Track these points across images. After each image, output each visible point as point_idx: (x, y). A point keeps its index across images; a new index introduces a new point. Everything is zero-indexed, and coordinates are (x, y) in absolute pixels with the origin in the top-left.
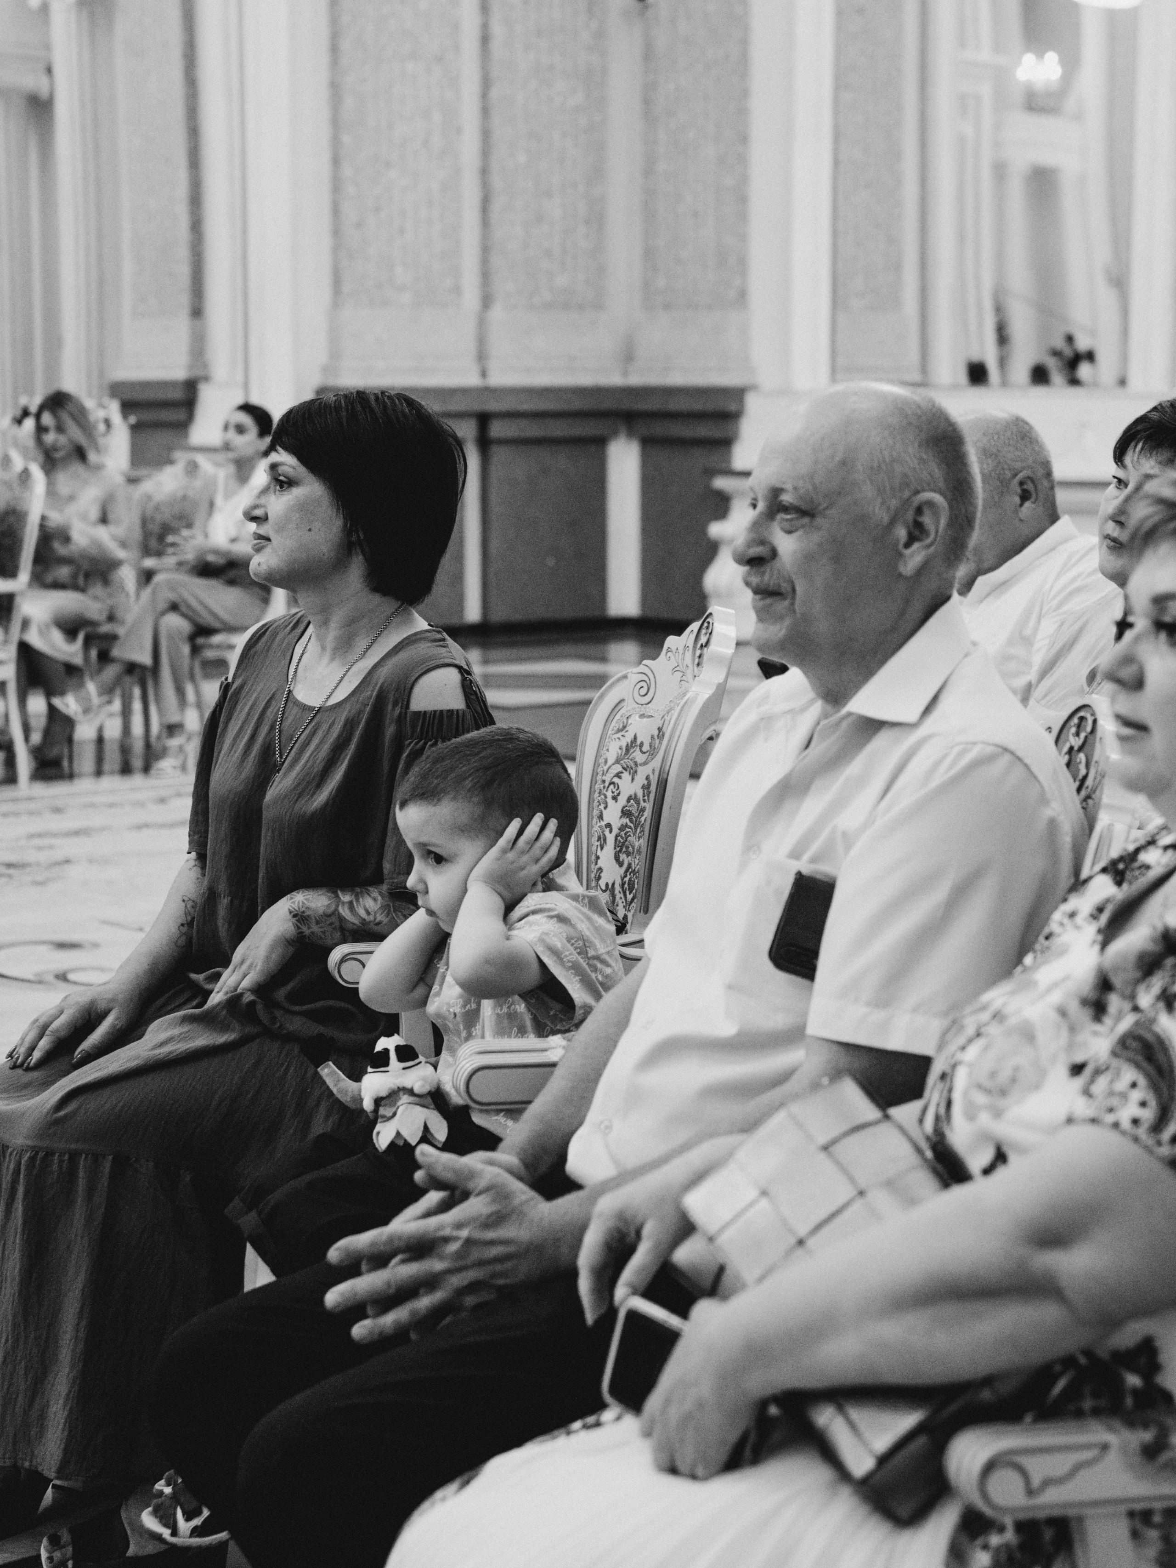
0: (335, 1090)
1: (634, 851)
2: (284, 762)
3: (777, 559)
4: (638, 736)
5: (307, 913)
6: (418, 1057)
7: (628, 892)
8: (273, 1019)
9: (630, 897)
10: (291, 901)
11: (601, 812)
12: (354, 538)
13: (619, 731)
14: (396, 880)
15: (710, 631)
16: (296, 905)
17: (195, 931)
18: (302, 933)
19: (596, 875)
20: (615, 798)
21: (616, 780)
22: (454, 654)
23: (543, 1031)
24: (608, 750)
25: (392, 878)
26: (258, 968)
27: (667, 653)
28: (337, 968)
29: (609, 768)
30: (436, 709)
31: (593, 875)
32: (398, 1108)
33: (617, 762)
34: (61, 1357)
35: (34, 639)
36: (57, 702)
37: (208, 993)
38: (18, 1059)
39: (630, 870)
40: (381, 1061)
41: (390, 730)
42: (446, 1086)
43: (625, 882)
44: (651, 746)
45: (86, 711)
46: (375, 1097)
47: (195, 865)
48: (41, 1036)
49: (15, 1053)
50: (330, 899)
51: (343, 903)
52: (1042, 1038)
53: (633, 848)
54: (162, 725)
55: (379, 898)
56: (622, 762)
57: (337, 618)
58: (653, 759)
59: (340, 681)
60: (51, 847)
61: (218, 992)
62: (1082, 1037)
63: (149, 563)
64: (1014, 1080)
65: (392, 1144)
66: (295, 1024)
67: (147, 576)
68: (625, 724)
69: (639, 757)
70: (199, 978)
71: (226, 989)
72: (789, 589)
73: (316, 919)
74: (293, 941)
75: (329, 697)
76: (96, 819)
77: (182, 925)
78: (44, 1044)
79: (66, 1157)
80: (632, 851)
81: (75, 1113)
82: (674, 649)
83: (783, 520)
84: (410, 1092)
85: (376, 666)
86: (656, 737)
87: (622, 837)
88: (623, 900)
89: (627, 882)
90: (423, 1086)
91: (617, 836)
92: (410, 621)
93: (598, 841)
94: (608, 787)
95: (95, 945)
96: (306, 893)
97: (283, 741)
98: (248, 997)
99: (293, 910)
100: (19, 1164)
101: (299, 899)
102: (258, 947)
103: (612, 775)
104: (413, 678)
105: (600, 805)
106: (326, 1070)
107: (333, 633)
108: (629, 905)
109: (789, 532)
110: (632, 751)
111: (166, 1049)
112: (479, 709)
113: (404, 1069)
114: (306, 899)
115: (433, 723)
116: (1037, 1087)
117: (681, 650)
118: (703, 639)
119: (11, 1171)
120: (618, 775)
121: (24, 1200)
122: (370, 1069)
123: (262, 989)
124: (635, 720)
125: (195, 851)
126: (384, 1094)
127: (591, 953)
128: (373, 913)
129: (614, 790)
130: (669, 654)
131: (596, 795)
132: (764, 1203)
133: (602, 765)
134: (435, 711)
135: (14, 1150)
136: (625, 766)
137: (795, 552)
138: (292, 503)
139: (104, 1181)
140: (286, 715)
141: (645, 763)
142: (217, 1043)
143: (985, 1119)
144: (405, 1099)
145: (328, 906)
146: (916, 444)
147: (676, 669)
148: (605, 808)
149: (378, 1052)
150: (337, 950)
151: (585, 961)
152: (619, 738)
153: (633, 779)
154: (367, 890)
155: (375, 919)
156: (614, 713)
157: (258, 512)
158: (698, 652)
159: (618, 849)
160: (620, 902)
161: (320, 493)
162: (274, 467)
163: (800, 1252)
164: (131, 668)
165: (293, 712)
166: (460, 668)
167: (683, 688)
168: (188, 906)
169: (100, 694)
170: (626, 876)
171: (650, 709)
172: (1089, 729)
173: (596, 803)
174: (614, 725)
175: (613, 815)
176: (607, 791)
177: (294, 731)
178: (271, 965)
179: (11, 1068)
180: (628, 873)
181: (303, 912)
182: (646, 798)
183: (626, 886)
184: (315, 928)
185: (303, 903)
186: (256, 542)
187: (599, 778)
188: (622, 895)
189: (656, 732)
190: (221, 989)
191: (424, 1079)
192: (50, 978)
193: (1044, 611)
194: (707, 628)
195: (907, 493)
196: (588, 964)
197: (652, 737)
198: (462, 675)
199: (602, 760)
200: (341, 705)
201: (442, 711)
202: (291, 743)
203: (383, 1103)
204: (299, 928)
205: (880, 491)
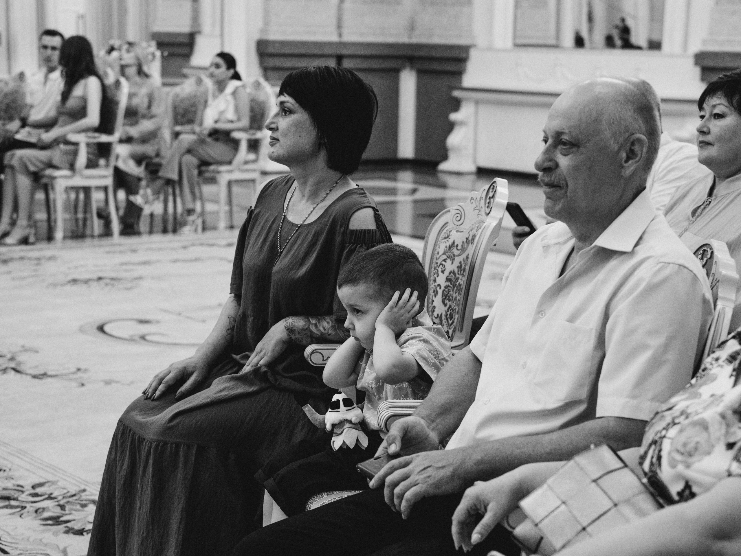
0: (310, 419)
1: (452, 299)
2: (282, 252)
3: (558, 168)
4: (455, 241)
5: (295, 328)
6: (354, 405)
7: (449, 319)
8: (276, 380)
9: (450, 322)
10: (286, 322)
11: (435, 278)
12: (322, 142)
13: (445, 238)
14: (340, 314)
15: (495, 190)
16: (289, 324)
17: (235, 333)
18: (291, 338)
19: (432, 310)
20: (443, 272)
21: (443, 263)
22: (370, 201)
23: (417, 396)
24: (439, 247)
25: (338, 313)
26: (269, 354)
27: (471, 200)
28: (309, 356)
29: (440, 256)
30: (362, 229)
31: (430, 310)
32: (344, 430)
33: (444, 254)
34: (170, 543)
35: (121, 165)
36: (132, 198)
37: (243, 365)
38: (148, 394)
39: (451, 308)
40: (336, 406)
41: (338, 239)
42: (368, 420)
43: (448, 315)
44: (462, 247)
45: (146, 202)
46: (332, 423)
47: (234, 300)
48: (160, 383)
49: (147, 391)
50: (305, 322)
51: (312, 324)
52: (711, 429)
53: (452, 297)
54: (184, 209)
55: (330, 322)
56: (447, 254)
57: (311, 181)
58: (463, 253)
59: (312, 212)
60: (131, 270)
61: (248, 366)
62: (732, 430)
63: (178, 128)
64: (696, 449)
65: (341, 447)
66: (287, 383)
67: (176, 135)
68: (449, 234)
69: (456, 252)
70: (237, 357)
71: (252, 364)
72: (564, 183)
73: (298, 331)
74: (286, 341)
75: (306, 220)
76: (153, 257)
77: (228, 329)
78: (161, 388)
79: (174, 446)
80: (451, 299)
81: (178, 424)
82: (475, 199)
83: (562, 148)
84: (350, 422)
85: (330, 206)
86: (465, 243)
87: (446, 291)
88: (447, 323)
89: (449, 314)
90: (356, 419)
91: (443, 291)
92: (347, 183)
93: (433, 293)
94: (439, 266)
95: (158, 322)
96: (294, 318)
97: (282, 242)
98: (264, 369)
99: (287, 326)
100: (150, 448)
101: (290, 321)
102: (269, 345)
103: (441, 260)
104: (351, 214)
105: (435, 274)
106: (306, 408)
107: (308, 189)
108: (450, 326)
109: (565, 155)
110: (452, 249)
111: (223, 394)
112: (383, 230)
113: (347, 410)
114: (293, 321)
115: (361, 236)
116: (708, 453)
117: (478, 199)
118: (491, 194)
119: (146, 451)
120: (445, 260)
121: (153, 466)
122: (329, 410)
123: (270, 365)
124: (454, 233)
125: (234, 293)
126: (336, 422)
127: (441, 357)
128: (327, 329)
129: (442, 268)
130: (472, 201)
131: (433, 269)
132: (563, 507)
133: (436, 254)
134: (362, 230)
135: (147, 441)
136: (448, 256)
137: (569, 165)
138: (291, 122)
139: (193, 458)
140: (283, 228)
141: (459, 255)
142: (248, 391)
143: (680, 468)
144: (347, 425)
145: (305, 325)
146: (632, 110)
147: (475, 209)
148: (438, 276)
149: (334, 401)
150: (309, 347)
151: (438, 361)
152: (445, 242)
153: (452, 263)
154: (324, 317)
155: (328, 332)
156: (443, 229)
157: (273, 126)
158: (488, 201)
159: (444, 297)
160: (445, 324)
161: (305, 118)
162: (282, 103)
163: (583, 533)
164: (169, 182)
165: (287, 227)
166: (373, 208)
167: (479, 218)
168: (231, 320)
169: (154, 194)
170: (448, 311)
171: (461, 228)
172: (709, 256)
173: (432, 274)
174: (443, 235)
175: (441, 280)
176: (439, 268)
177: (288, 236)
178: (276, 354)
179: (145, 399)
180: (449, 310)
181: (292, 328)
182: (459, 273)
183: (448, 316)
184: (298, 336)
185: (292, 323)
186: (272, 141)
187: (434, 261)
188: (446, 321)
189: (465, 240)
190: (250, 364)
191: (357, 416)
192: (137, 338)
193: (655, 179)
194: (493, 189)
195: (627, 135)
196: (439, 362)
197: (463, 242)
198: (374, 212)
199: (436, 252)
200: (311, 225)
201: (365, 230)
202: (286, 242)
203: (336, 426)
204: (289, 335)
205: (614, 134)
